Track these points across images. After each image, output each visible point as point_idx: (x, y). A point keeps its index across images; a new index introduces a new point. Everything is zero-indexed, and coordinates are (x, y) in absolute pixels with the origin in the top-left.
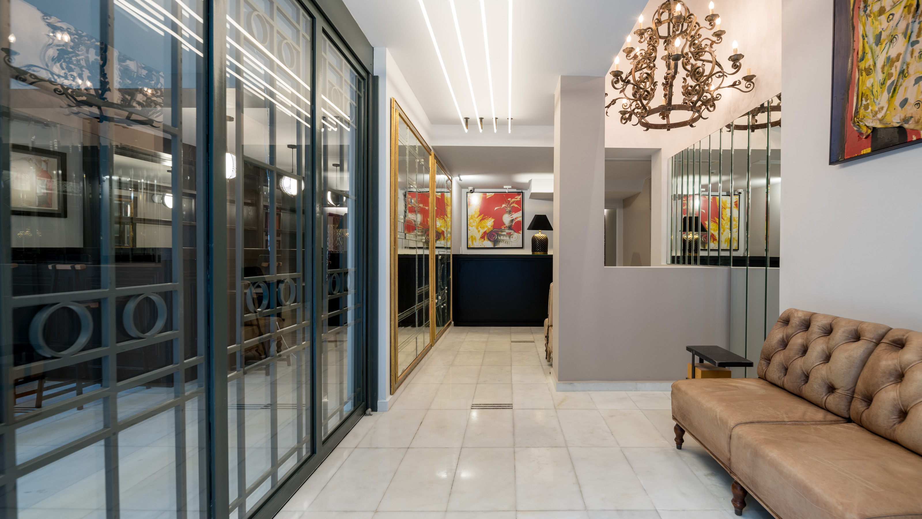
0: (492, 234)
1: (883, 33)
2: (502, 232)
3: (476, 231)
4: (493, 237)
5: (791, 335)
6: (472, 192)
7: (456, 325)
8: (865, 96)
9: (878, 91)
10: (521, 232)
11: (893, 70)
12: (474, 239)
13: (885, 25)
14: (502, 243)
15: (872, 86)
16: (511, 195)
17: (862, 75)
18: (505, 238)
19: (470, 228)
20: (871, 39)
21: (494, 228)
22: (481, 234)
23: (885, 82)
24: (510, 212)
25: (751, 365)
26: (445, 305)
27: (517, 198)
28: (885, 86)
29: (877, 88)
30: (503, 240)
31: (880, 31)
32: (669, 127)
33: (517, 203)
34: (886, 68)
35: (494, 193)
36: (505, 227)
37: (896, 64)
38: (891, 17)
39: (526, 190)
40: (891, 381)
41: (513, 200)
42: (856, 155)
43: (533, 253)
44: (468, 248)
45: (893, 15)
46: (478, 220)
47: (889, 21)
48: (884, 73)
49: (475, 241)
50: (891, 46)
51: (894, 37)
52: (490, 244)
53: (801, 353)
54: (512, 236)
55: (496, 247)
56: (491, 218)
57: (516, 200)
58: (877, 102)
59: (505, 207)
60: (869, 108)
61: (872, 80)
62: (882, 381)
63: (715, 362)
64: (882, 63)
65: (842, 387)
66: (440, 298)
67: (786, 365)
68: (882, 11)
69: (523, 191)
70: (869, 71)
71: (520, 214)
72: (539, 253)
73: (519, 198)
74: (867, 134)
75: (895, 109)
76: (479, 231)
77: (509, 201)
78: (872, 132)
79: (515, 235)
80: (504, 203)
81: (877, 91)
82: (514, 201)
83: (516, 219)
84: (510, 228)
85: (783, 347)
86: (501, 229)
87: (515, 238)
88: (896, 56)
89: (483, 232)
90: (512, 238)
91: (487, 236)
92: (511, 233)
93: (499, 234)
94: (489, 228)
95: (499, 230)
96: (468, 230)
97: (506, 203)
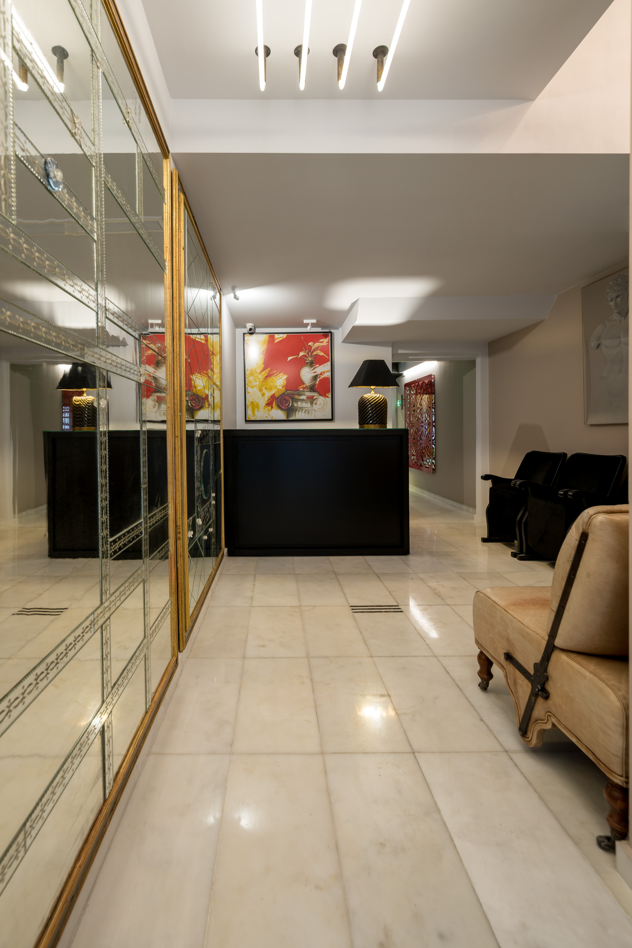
0: (285, 399)
2: (300, 395)
3: (259, 394)
4: (286, 403)
6: (251, 332)
7: (231, 554)
10: (330, 396)
12: (255, 406)
14: (300, 413)
16: (314, 337)
18: (304, 405)
19: (249, 389)
21: (287, 390)
22: (267, 399)
24: (311, 364)
26: (211, 530)
27: (322, 342)
30: (302, 408)
33: (322, 349)
35: (286, 335)
36: (304, 388)
39: (337, 329)
41: (317, 344)
43: (360, 427)
44: (246, 421)
46: (261, 377)
49: (258, 410)
52: (280, 414)
54: (315, 402)
55: (290, 419)
56: (282, 374)
57: (321, 344)
59: (303, 356)
66: (199, 521)
69: (332, 331)
71: (327, 367)
72: (372, 427)
73: (325, 342)
76: (263, 395)
77: (310, 347)
79: (321, 400)
80: (302, 350)
82: (319, 347)
83: (321, 374)
84: (312, 389)
86: (298, 390)
87: (320, 404)
89: (270, 396)
90: (316, 404)
91: (276, 403)
92: (315, 398)
93: (294, 398)
94: (278, 389)
95: (295, 393)
96: (247, 393)
97: (306, 349)
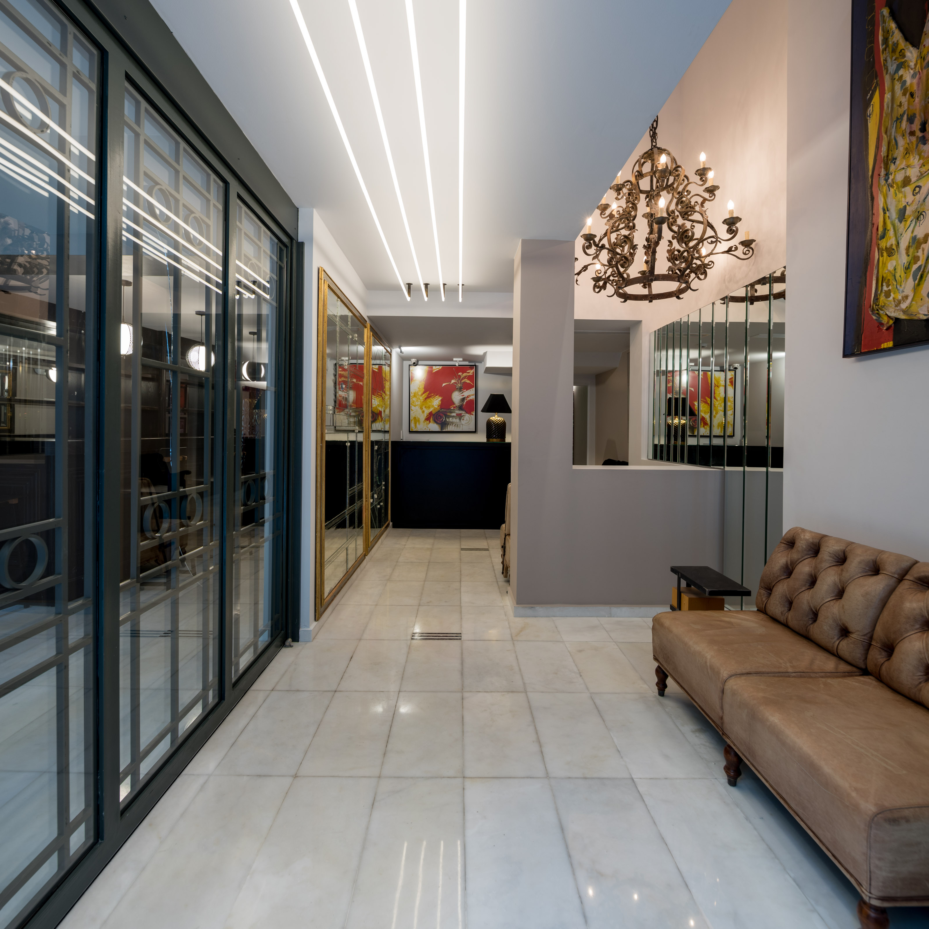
0: (440, 416)
1: (908, 207)
2: (451, 413)
3: (420, 411)
4: (441, 419)
5: (796, 562)
6: (415, 364)
7: (395, 526)
8: (886, 281)
9: (902, 277)
10: (474, 413)
11: (920, 253)
12: (417, 420)
13: (910, 198)
14: (451, 426)
15: (895, 269)
16: (462, 368)
17: (882, 256)
18: (454, 420)
19: (412, 408)
20: (894, 214)
21: (441, 408)
22: (426, 415)
23: (910, 267)
24: (460, 389)
25: (748, 593)
26: (382, 504)
27: (469, 373)
28: (910, 271)
29: (900, 272)
30: (452, 423)
31: (904, 205)
32: (651, 298)
33: (470, 378)
34: (911, 250)
35: (441, 367)
36: (454, 407)
37: (923, 246)
38: (917, 189)
39: (481, 362)
40: (916, 629)
41: (465, 374)
42: (875, 349)
43: (488, 440)
44: (411, 432)
45: (920, 187)
46: (422, 398)
47: (915, 194)
48: (908, 256)
49: (419, 424)
50: (918, 224)
51: (921, 214)
52: (435, 427)
53: (808, 584)
54: (462, 418)
55: (444, 430)
56: (438, 396)
57: (468, 374)
58: (901, 289)
59: (454, 383)
60: (890, 295)
61: (894, 262)
62: (906, 629)
63: (706, 590)
64: (907, 244)
65: (858, 631)
66: (376, 496)
67: (790, 597)
68: (906, 181)
69: (477, 364)
70: (890, 252)
71: (472, 391)
72: (495, 440)
73: (471, 372)
74: (888, 325)
75: (922, 299)
76: (423, 412)
77: (460, 376)
78: (893, 323)
79: (467, 416)
80: (453, 379)
81: (900, 276)
82: (466, 376)
83: (468, 397)
84: (461, 408)
85: (787, 575)
86: (450, 409)
87: (467, 420)
88: (923, 236)
89: (428, 413)
90: (463, 420)
91: (433, 418)
92: (462, 415)
93: (447, 415)
94: (435, 408)
95: (447, 411)
96: (411, 411)
97: (456, 378)
